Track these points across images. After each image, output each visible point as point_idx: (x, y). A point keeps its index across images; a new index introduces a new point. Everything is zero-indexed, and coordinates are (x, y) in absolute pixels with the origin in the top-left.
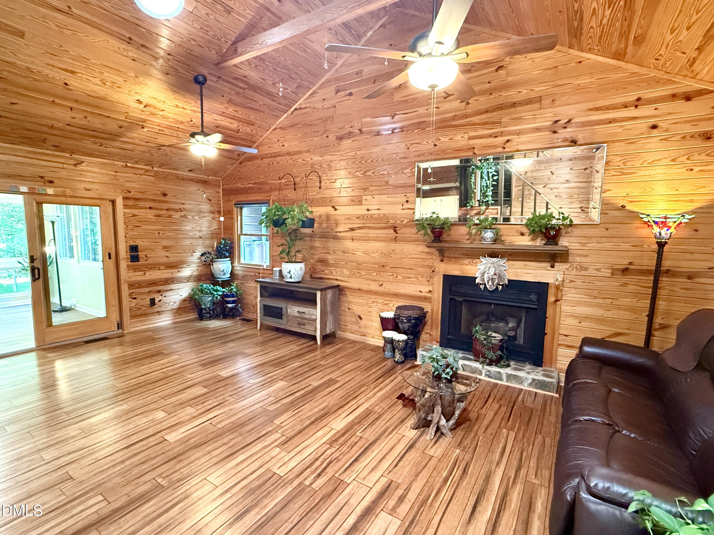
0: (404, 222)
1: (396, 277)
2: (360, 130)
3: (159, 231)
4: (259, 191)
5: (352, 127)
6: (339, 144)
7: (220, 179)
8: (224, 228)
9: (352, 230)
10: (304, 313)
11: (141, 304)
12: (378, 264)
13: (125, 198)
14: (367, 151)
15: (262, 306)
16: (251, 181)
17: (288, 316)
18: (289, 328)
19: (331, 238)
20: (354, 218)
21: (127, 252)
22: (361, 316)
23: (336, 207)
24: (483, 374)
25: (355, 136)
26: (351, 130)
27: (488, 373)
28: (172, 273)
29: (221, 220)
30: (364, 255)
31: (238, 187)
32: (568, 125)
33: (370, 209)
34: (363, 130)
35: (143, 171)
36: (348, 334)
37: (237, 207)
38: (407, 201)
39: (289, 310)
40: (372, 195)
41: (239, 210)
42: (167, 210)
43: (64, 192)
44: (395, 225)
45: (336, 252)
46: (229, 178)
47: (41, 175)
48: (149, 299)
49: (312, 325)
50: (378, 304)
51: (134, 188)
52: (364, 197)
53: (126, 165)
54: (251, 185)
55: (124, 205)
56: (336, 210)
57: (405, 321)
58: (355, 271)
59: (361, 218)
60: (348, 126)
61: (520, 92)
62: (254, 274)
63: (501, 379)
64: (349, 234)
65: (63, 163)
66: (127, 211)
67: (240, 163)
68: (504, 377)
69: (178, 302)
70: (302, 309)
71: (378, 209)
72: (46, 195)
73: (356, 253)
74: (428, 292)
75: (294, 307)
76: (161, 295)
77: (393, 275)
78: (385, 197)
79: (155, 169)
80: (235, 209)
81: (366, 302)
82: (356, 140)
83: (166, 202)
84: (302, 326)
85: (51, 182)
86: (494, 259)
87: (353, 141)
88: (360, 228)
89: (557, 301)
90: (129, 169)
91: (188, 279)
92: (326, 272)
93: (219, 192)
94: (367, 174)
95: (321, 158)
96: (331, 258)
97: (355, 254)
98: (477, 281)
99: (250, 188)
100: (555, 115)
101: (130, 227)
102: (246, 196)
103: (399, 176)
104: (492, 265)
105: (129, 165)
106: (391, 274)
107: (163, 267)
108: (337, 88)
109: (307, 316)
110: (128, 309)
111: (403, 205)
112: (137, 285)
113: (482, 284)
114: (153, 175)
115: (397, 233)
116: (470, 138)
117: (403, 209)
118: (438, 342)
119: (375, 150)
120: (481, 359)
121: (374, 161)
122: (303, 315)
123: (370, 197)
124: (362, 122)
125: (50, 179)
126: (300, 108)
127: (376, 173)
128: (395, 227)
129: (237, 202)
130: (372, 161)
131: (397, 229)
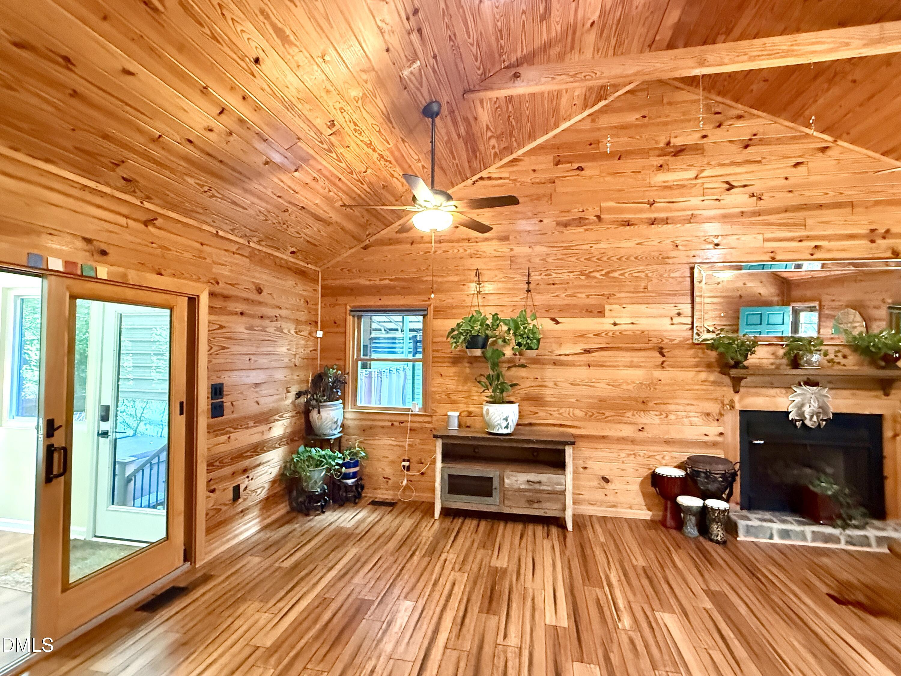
0: (676, 342)
1: (667, 417)
2: (598, 217)
3: (251, 356)
4: (406, 291)
5: (583, 211)
6: (562, 232)
7: (318, 269)
8: (321, 349)
9: (587, 351)
10: (539, 482)
11: (222, 502)
12: (635, 399)
13: (212, 294)
14: (609, 246)
15: (446, 477)
16: (389, 275)
17: (503, 490)
18: (506, 510)
19: (549, 364)
20: (591, 335)
21: (208, 398)
22: (607, 477)
23: (557, 319)
24: (843, 541)
25: (590, 224)
26: (582, 215)
27: (849, 539)
28: (263, 433)
29: (318, 336)
30: (610, 387)
31: (358, 284)
32: (887, 235)
33: (617, 322)
34: (602, 216)
35: (237, 246)
36: (585, 507)
37: (354, 316)
38: (679, 314)
39: (506, 481)
40: (620, 304)
41: (356, 319)
42: (262, 317)
43: (125, 275)
44: (660, 345)
45: (559, 384)
46: (338, 269)
47: (88, 236)
48: (231, 488)
49: (556, 501)
50: (638, 457)
51: (224, 276)
52: (607, 307)
53: (217, 232)
54: (387, 282)
55: (209, 307)
56: (557, 323)
57: (721, 479)
58: (593, 411)
59: (603, 335)
60: (576, 210)
61: (827, 194)
62: (390, 424)
63: (869, 545)
64: (585, 358)
65: (127, 217)
66: (213, 318)
67: (365, 248)
68: (873, 542)
69: (267, 486)
70: (533, 477)
71: (633, 323)
72: (96, 279)
73: (597, 385)
74: (718, 435)
75: (519, 474)
76: (248, 477)
77: (661, 414)
78: (643, 307)
79: (251, 244)
80: (350, 319)
81: (615, 455)
82: (592, 229)
83: (260, 303)
84: (536, 505)
85: (104, 253)
86: (815, 388)
87: (586, 230)
88: (602, 349)
89: (895, 436)
90: (219, 240)
91: (280, 442)
92: (541, 414)
93: (315, 290)
94: (611, 275)
95: (530, 250)
96: (549, 393)
97: (593, 387)
98: (791, 417)
99: (386, 287)
100: (871, 223)
101: (215, 348)
102: (378, 298)
103: (664, 281)
104: (813, 396)
105: (221, 233)
106: (657, 413)
107: (251, 424)
108: (558, 159)
109: (545, 488)
110: (204, 513)
111: (672, 319)
112: (217, 464)
113: (799, 421)
114: (247, 255)
115: (664, 356)
116: (765, 240)
117: (672, 324)
118: (737, 504)
119: (624, 244)
120: (839, 522)
121: (624, 259)
122: (537, 486)
123: (617, 306)
124: (600, 207)
125: (103, 247)
126: (490, 178)
127: (626, 275)
128: (661, 348)
129: (354, 307)
130: (619, 259)
131: (664, 351)
